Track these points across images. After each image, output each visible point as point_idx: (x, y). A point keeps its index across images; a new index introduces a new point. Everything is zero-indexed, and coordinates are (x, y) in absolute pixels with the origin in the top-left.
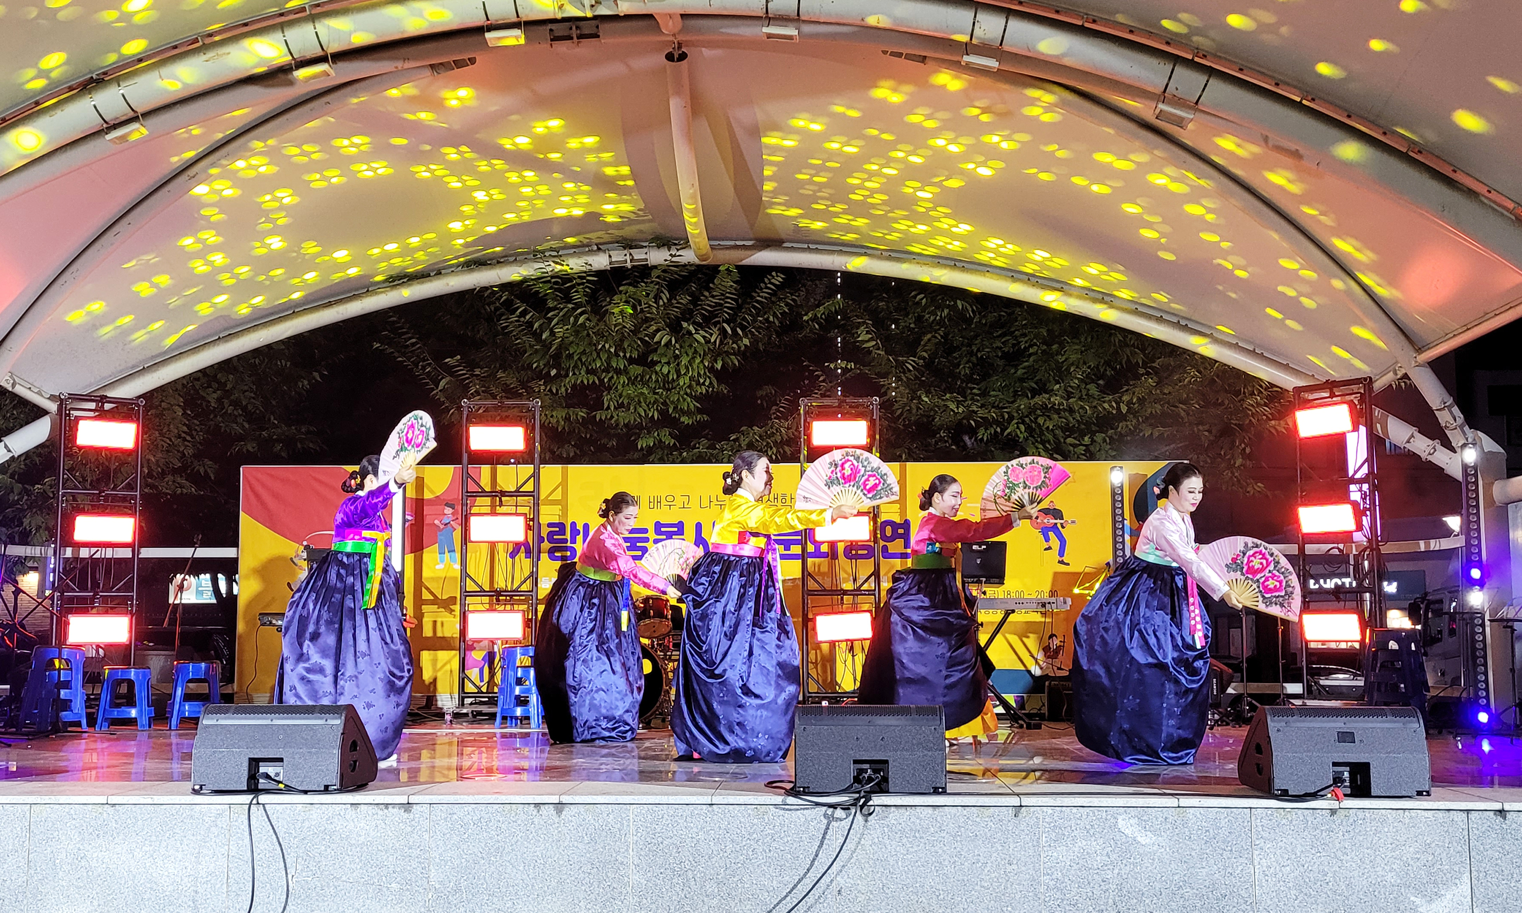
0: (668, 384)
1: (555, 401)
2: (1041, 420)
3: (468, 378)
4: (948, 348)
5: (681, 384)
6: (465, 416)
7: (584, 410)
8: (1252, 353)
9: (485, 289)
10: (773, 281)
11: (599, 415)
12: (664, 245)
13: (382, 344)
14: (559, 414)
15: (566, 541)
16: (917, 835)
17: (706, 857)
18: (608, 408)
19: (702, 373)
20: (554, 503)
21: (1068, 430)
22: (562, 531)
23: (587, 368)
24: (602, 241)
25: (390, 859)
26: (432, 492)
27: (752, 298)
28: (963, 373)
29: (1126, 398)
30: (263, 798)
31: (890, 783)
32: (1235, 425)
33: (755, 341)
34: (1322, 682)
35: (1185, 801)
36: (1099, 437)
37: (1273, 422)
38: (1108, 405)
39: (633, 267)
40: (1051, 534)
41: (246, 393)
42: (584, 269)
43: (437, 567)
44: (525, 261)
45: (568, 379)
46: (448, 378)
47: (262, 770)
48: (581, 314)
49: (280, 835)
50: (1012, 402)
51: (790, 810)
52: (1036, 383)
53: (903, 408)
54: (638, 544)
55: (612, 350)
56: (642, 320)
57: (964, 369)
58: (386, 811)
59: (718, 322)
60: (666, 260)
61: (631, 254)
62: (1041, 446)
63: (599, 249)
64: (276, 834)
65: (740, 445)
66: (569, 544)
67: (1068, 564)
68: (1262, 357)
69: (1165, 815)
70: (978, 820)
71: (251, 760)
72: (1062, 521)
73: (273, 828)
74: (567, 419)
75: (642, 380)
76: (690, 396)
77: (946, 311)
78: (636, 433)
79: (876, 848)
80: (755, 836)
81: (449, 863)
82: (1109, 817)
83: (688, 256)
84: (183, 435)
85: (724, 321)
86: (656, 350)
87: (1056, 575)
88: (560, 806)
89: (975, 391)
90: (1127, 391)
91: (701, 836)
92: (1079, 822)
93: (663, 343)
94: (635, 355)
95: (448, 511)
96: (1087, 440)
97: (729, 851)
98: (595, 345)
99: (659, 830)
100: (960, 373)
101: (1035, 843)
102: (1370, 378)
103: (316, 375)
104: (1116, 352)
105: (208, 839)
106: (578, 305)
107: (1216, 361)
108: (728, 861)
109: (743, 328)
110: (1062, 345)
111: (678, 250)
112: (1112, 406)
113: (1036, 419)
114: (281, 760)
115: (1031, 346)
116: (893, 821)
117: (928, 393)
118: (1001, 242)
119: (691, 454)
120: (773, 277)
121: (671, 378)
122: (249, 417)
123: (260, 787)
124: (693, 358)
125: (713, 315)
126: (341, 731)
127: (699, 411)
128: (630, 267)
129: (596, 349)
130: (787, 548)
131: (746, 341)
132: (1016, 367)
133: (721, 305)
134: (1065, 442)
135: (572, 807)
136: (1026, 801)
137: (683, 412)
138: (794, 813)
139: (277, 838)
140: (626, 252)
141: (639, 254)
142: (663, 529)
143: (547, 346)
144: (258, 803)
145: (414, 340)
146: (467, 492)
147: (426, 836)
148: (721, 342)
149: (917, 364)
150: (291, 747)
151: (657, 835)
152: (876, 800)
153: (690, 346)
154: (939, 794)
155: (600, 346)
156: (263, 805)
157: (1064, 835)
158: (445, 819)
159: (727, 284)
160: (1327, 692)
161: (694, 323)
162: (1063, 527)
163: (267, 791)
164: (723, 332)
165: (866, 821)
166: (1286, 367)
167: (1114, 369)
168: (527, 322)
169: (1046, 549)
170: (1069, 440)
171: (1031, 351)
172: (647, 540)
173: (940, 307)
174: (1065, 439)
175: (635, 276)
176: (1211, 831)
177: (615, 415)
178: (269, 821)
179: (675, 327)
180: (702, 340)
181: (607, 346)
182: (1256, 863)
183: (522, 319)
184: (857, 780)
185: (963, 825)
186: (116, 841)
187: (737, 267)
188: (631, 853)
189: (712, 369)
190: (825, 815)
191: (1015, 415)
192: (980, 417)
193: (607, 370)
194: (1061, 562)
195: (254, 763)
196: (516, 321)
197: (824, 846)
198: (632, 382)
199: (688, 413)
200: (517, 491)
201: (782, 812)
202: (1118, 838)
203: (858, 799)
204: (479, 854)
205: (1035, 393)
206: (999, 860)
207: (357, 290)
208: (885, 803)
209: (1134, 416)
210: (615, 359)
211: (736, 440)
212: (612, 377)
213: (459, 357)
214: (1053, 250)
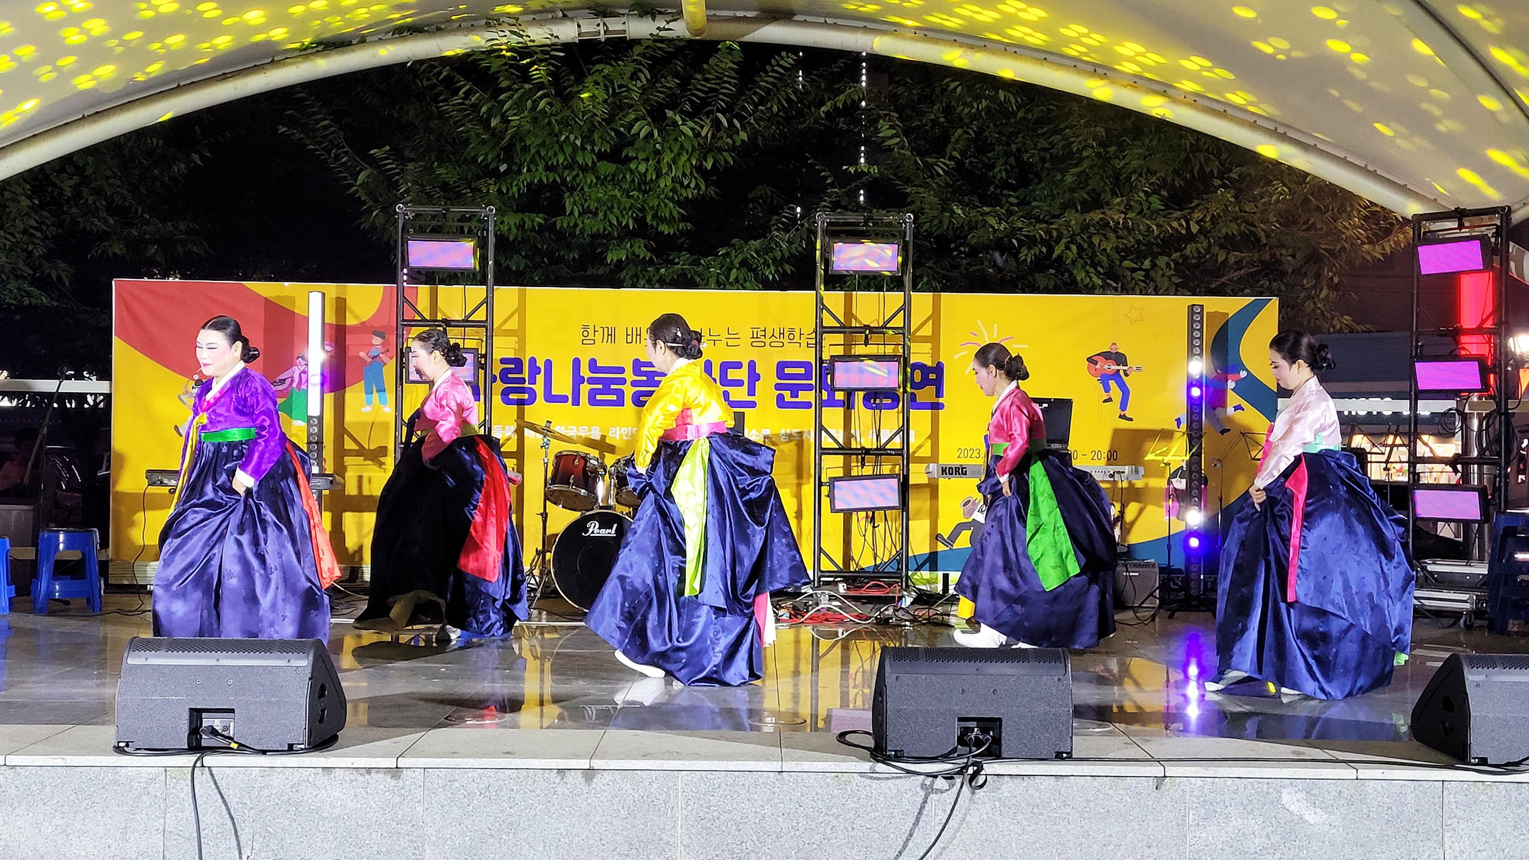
0: (645, 186)
1: (506, 205)
2: (1096, 240)
3: (398, 174)
4: (980, 145)
5: (662, 186)
6: (400, 225)
7: (541, 215)
8: (1364, 171)
9: (421, 62)
10: (782, 62)
11: (561, 222)
12: (646, 13)
13: (290, 127)
14: (512, 220)
15: (523, 381)
16: (1036, 810)
17: (774, 836)
18: (572, 213)
19: (688, 172)
20: (509, 333)
21: (1125, 252)
22: (519, 369)
23: (547, 163)
24: (568, 6)
25: (373, 836)
26: (357, 317)
27: (755, 82)
28: (998, 177)
29: (1197, 215)
30: (209, 760)
31: (1003, 746)
32: (1324, 249)
33: (753, 137)
34: (1430, 568)
35: (1366, 772)
36: (1162, 261)
37: (1366, 246)
38: (1176, 224)
39: (608, 39)
40: (1112, 383)
41: (111, 181)
42: (548, 42)
43: (363, 409)
44: (472, 28)
45: (522, 178)
46: (369, 171)
47: (206, 723)
48: (541, 98)
49: (232, 805)
50: (1058, 217)
51: (879, 779)
52: (1088, 194)
53: (931, 221)
54: (612, 387)
55: (578, 142)
56: (617, 106)
57: (999, 172)
58: (368, 777)
59: (712, 112)
60: (651, 34)
61: (604, 24)
62: (1092, 270)
63: (565, 16)
64: (226, 804)
65: (732, 263)
66: (527, 385)
67: (1131, 420)
68: (1374, 175)
69: (1339, 788)
70: (1111, 792)
71: (192, 710)
72: (1125, 368)
73: (222, 797)
74: (521, 226)
75: (613, 179)
76: (672, 199)
77: (984, 103)
78: (602, 244)
79: (984, 826)
80: (834, 810)
81: (449, 843)
82: (1271, 790)
83: (679, 29)
84: (32, 231)
85: (718, 111)
86: (632, 143)
87: (1117, 433)
88: (590, 773)
89: (1013, 200)
90: (1198, 205)
91: (768, 810)
92: (1234, 796)
93: (642, 135)
94: (606, 148)
95: (377, 340)
96: (1147, 264)
97: (802, 829)
98: (557, 135)
99: (714, 803)
100: (994, 177)
101: (1180, 821)
102: (1509, 207)
103: (196, 158)
104: (1188, 159)
105: (137, 810)
106: (541, 86)
107: (1309, 174)
108: (800, 842)
109: (741, 119)
110: (1121, 148)
111: (668, 22)
112: (1181, 225)
113: (1090, 237)
114: (232, 711)
115: (1084, 148)
116: (1006, 794)
117: (963, 205)
118: (1084, 30)
119: (671, 271)
120: (782, 58)
121: (649, 178)
122: (114, 209)
123: (204, 744)
124: (679, 154)
125: (705, 102)
126: (309, 676)
127: (683, 219)
128: (603, 40)
129: (557, 141)
130: (795, 395)
131: (744, 136)
132: (1064, 172)
133: (716, 90)
134: (1120, 266)
135: (605, 773)
136: (1172, 770)
137: (662, 220)
138: (883, 784)
139: (228, 809)
140: (599, 21)
141: (615, 25)
142: (643, 369)
143: (499, 137)
144: (203, 766)
145: (326, 122)
146: (404, 320)
147: (420, 809)
148: (713, 137)
149: (947, 166)
150: (244, 695)
151: (712, 808)
152: (991, 767)
153: (676, 140)
154: (1063, 759)
155: (563, 138)
156: (209, 768)
157: (1216, 812)
158: (444, 787)
159: (725, 64)
160: (1435, 579)
161: (682, 112)
162: (1126, 375)
163: (214, 750)
164: (717, 124)
165: (973, 793)
166: (1404, 189)
167: (1185, 179)
168: (472, 105)
169: (1105, 401)
170: (1126, 263)
171: (1085, 154)
172: (623, 381)
173: (978, 98)
174: (1121, 262)
175: (608, 51)
176: (1394, 808)
177: (579, 223)
178: (217, 788)
179: (657, 115)
180: (690, 133)
181: (572, 137)
182: (1447, 846)
183: (467, 102)
184: (962, 741)
185: (1092, 799)
186: (17, 812)
187: (741, 44)
188: (680, 831)
189: (700, 169)
190: (923, 786)
191: (1065, 232)
192: (1026, 236)
193: (570, 167)
194: (1122, 417)
195: (196, 714)
196: (459, 104)
197: (921, 823)
198: (602, 181)
199: (670, 221)
200: (466, 320)
201: (868, 782)
202: (1281, 816)
203: (966, 767)
204: (487, 831)
205: (1088, 207)
206: (1136, 841)
207: (259, 58)
208: (998, 772)
209: (1206, 237)
210: (580, 153)
211: (727, 254)
212: (578, 175)
213: (388, 148)
214: (1152, 45)
